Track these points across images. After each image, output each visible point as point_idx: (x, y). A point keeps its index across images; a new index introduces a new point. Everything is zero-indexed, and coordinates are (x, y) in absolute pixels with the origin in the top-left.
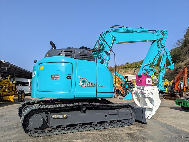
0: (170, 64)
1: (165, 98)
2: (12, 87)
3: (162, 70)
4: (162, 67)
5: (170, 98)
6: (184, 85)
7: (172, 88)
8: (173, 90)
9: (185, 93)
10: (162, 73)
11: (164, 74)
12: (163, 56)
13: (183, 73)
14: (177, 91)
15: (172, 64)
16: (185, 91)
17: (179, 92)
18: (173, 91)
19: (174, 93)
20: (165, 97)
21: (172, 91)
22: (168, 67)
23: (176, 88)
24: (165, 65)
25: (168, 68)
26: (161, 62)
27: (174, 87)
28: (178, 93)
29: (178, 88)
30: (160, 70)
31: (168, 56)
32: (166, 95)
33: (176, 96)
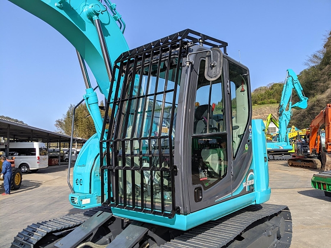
4: (285, 106)
5: (302, 165)
6: (328, 141)
8: (307, 150)
9: (330, 157)
12: (285, 85)
13: (325, 117)
14: (314, 151)
16: (329, 153)
17: (317, 152)
18: (307, 152)
19: (308, 156)
20: (292, 163)
26: (282, 97)
30: (281, 112)
31: (295, 85)
32: (294, 158)
33: (312, 161)
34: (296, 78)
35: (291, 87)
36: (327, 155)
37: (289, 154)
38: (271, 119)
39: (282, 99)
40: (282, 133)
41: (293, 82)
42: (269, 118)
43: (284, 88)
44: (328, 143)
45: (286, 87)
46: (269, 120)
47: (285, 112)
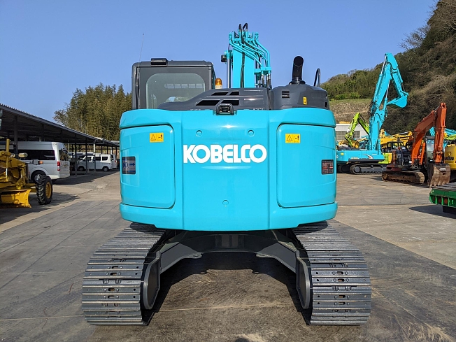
0: (397, 96)
1: (387, 180)
2: (19, 169)
3: (377, 110)
4: (379, 103)
5: (400, 179)
6: (437, 149)
7: (407, 154)
8: (409, 161)
9: (438, 169)
10: (376, 118)
11: (383, 119)
12: (381, 75)
13: (436, 120)
14: (417, 162)
15: (402, 94)
16: (438, 164)
17: (421, 163)
18: (408, 163)
19: (409, 168)
20: (388, 177)
21: (404, 163)
22: (394, 101)
23: (414, 156)
24: (386, 99)
25: (392, 104)
26: (377, 91)
27: (411, 152)
28: (419, 166)
29: (419, 154)
30: (374, 111)
31: (394, 75)
32: (389, 171)
33: (413, 174)
34: (395, 65)
35: (388, 78)
36: (435, 167)
37: (380, 165)
38: (358, 119)
39: (376, 94)
40: (372, 139)
41: (391, 71)
42: (356, 118)
43: (380, 78)
44: (437, 153)
45: (382, 77)
46: (355, 121)
47: (377, 111)
